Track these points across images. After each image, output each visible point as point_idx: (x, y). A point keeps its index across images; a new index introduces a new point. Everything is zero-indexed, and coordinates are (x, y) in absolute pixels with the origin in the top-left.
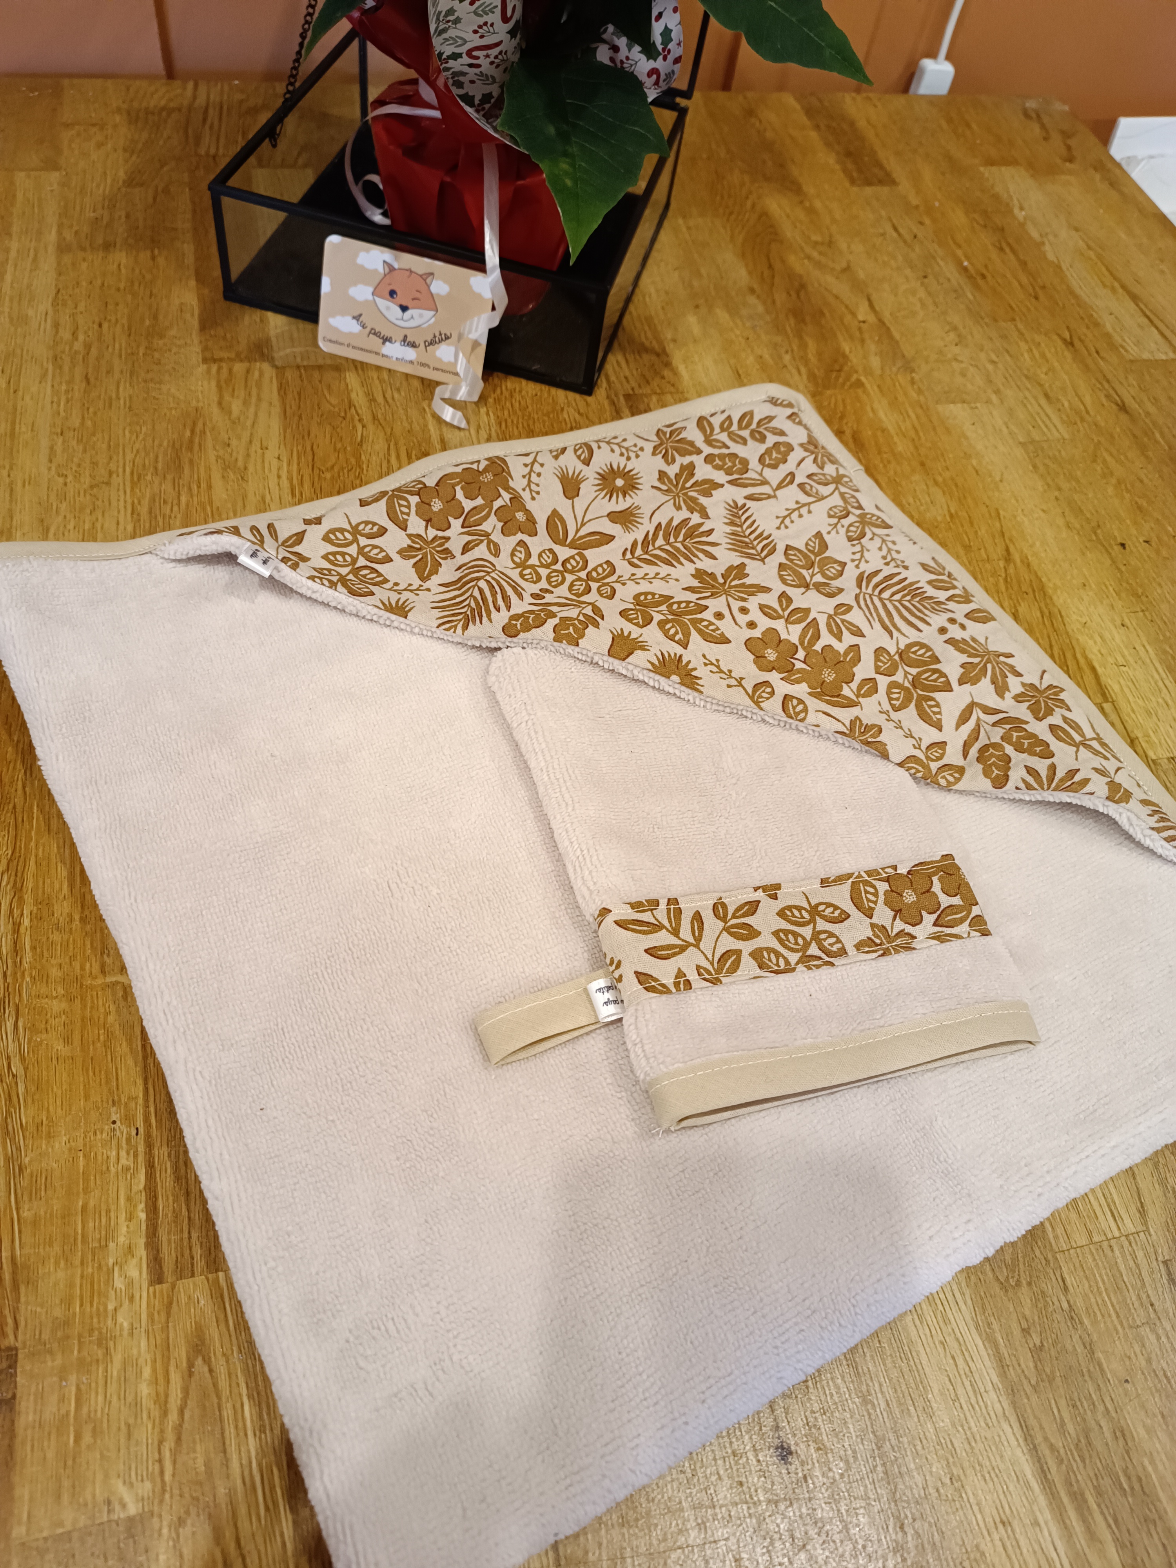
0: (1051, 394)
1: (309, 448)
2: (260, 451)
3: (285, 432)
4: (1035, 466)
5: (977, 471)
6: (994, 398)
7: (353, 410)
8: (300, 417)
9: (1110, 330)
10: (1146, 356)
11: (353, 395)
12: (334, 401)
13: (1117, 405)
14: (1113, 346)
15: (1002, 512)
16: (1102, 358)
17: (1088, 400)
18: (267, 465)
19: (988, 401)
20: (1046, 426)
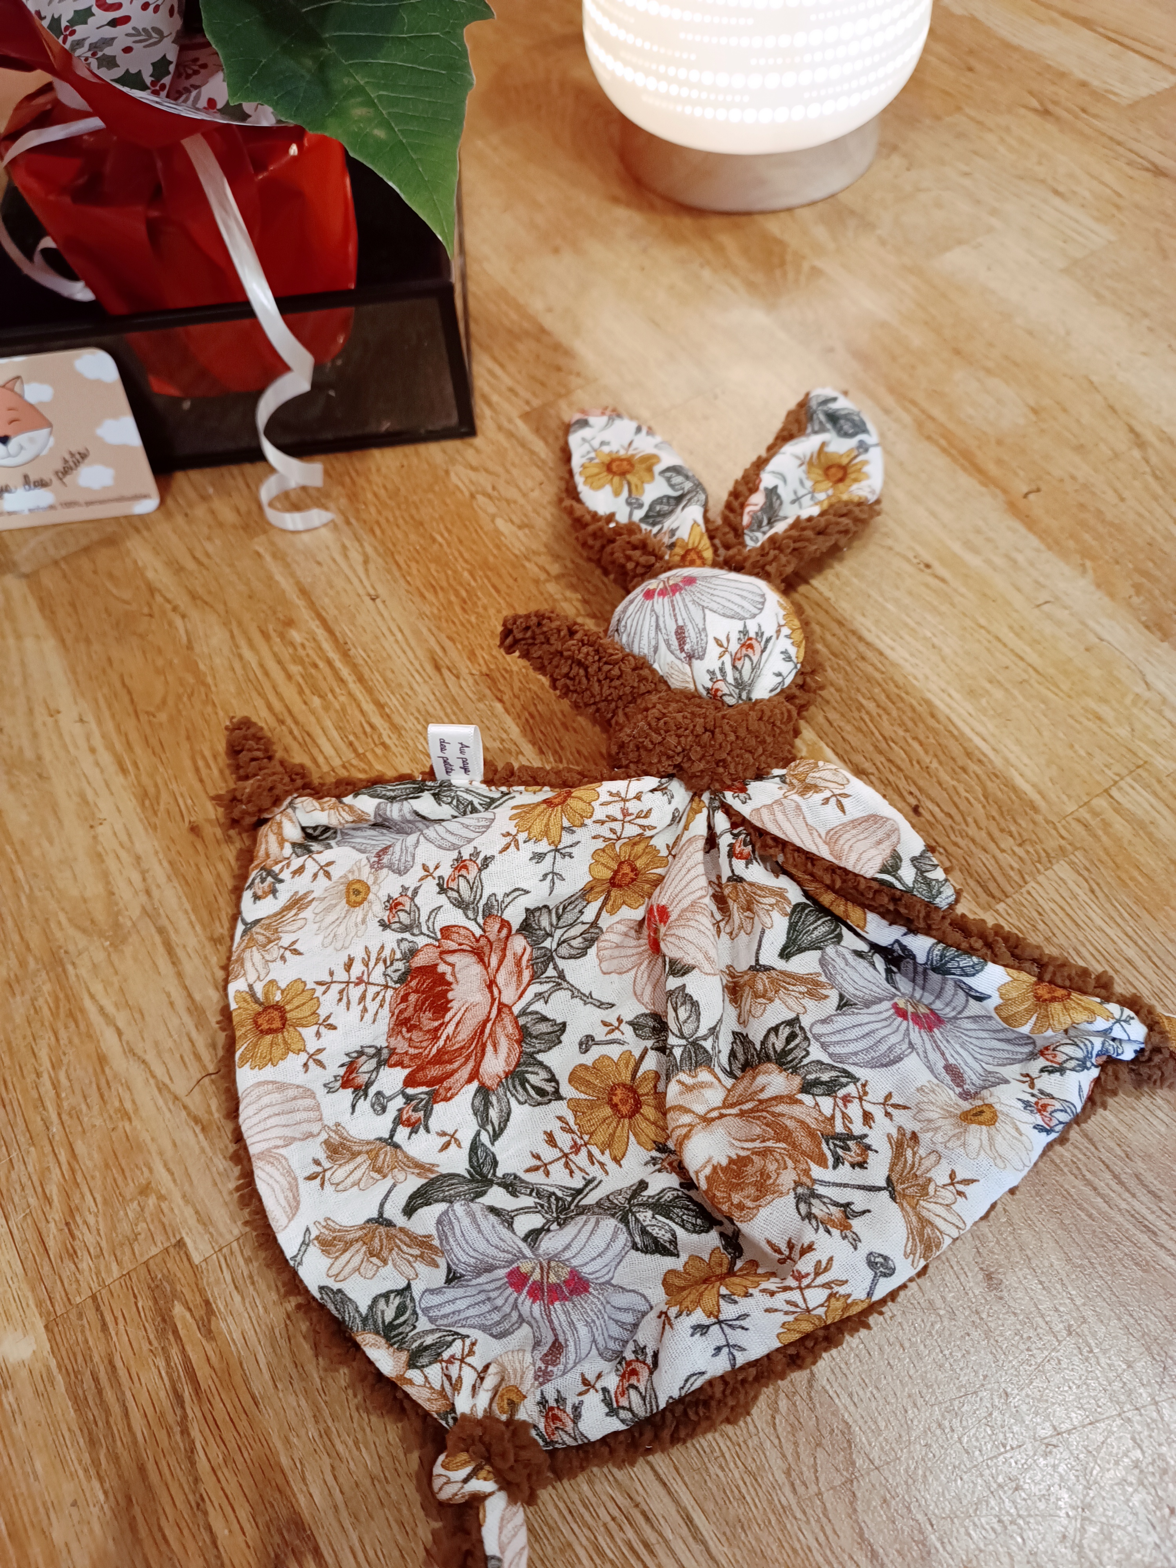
0: (1061, 189)
1: (118, 685)
2: (50, 721)
3: (74, 673)
4: (1098, 295)
5: (1030, 333)
6: (994, 221)
7: (159, 599)
8: (88, 641)
9: (1082, 76)
10: (1144, 92)
11: (150, 574)
12: (127, 595)
13: (1147, 170)
14: (1098, 96)
15: (1094, 378)
16: (1095, 116)
17: (1109, 178)
18: (68, 739)
19: (990, 230)
20: (1079, 234)
